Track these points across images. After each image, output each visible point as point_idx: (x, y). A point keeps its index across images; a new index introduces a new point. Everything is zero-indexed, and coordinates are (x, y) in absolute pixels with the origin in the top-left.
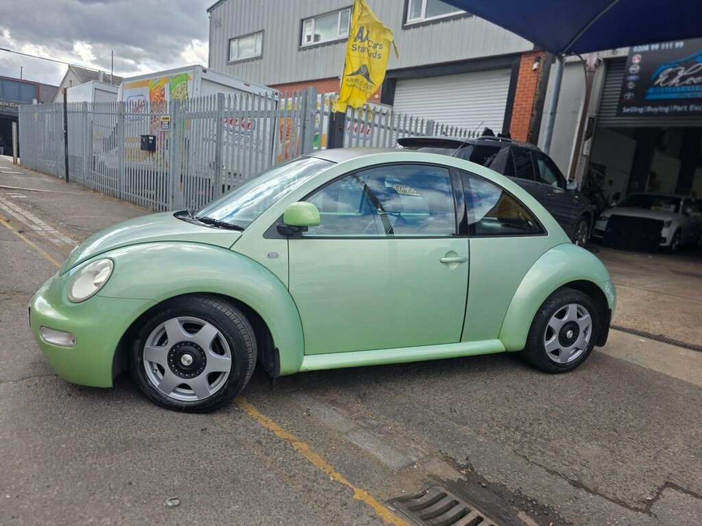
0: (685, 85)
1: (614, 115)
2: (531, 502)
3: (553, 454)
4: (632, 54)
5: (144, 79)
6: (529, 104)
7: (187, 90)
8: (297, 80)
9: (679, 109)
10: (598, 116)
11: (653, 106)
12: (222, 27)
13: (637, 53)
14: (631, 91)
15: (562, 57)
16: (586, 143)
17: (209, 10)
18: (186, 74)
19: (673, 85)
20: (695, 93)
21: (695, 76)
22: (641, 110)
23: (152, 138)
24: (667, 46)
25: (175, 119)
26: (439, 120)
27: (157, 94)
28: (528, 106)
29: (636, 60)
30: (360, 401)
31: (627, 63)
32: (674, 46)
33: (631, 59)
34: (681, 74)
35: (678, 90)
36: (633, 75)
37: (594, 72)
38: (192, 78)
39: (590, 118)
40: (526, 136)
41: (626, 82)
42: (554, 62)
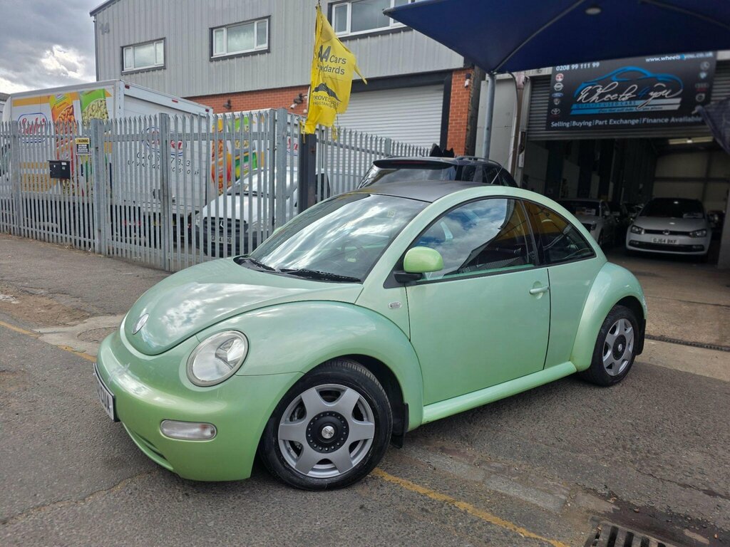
0: (604, 101)
1: (544, 128)
2: (686, 518)
3: (671, 468)
4: (555, 73)
5: (42, 95)
6: (464, 119)
7: (105, 108)
8: (210, 93)
9: (601, 123)
10: (528, 130)
11: (577, 121)
12: (111, 32)
13: (560, 72)
14: (557, 107)
15: (494, 75)
16: (521, 155)
17: (92, 14)
18: (104, 89)
19: (594, 101)
20: (613, 109)
21: (612, 93)
22: (567, 125)
23: (65, 164)
24: (584, 66)
25: (96, 142)
26: (396, 138)
27: (63, 112)
28: (463, 121)
29: (559, 78)
30: (467, 444)
31: (552, 81)
32: (591, 65)
33: (555, 77)
34: (599, 91)
35: (598, 106)
36: (558, 92)
37: (523, 89)
38: (112, 94)
39: (522, 133)
40: (463, 151)
41: (552, 99)
42: (484, 79)
